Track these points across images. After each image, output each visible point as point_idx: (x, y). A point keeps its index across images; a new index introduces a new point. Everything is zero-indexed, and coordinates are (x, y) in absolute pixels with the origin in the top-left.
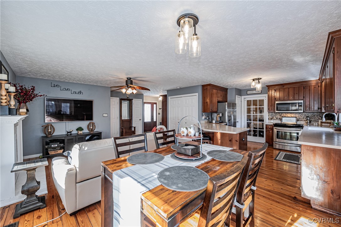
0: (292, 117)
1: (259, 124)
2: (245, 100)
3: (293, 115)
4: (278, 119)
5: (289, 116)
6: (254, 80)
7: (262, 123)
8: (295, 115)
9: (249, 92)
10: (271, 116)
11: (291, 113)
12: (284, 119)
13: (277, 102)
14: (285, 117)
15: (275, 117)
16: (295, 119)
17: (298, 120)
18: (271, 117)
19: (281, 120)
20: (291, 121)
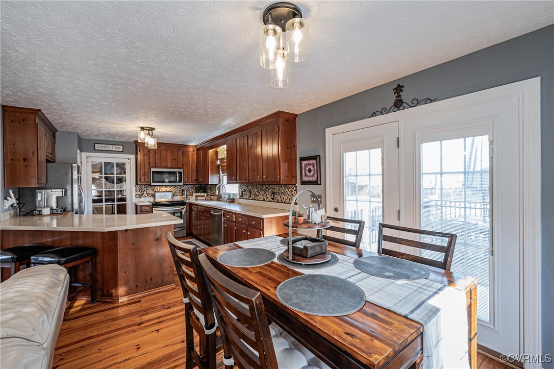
0: (167, 192)
1: (105, 207)
2: (88, 160)
3: (168, 189)
4: (150, 195)
5: (163, 190)
6: (143, 129)
7: (113, 205)
8: (170, 189)
9: (98, 147)
10: (139, 191)
11: (166, 186)
12: (157, 194)
13: (153, 170)
14: (159, 192)
15: (145, 192)
16: (170, 194)
17: (174, 195)
18: (140, 193)
19: (154, 196)
20: (166, 196)
